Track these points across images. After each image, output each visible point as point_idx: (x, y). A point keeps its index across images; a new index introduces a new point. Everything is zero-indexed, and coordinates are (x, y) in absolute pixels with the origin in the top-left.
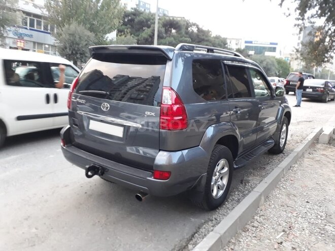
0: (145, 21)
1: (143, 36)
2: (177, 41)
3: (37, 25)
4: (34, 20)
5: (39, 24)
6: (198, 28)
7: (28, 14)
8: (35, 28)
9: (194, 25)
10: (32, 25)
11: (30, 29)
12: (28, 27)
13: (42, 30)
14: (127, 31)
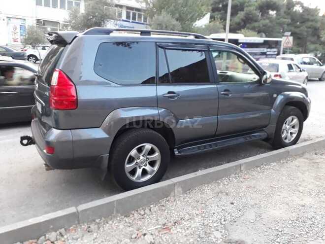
0: (239, 4)
1: (235, 20)
2: (274, 23)
3: (138, 18)
4: (136, 13)
5: (140, 16)
6: (303, 7)
7: (132, 9)
8: (137, 21)
9: (298, 3)
10: (134, 18)
11: (132, 22)
12: (131, 20)
13: (142, 22)
14: (217, 18)
